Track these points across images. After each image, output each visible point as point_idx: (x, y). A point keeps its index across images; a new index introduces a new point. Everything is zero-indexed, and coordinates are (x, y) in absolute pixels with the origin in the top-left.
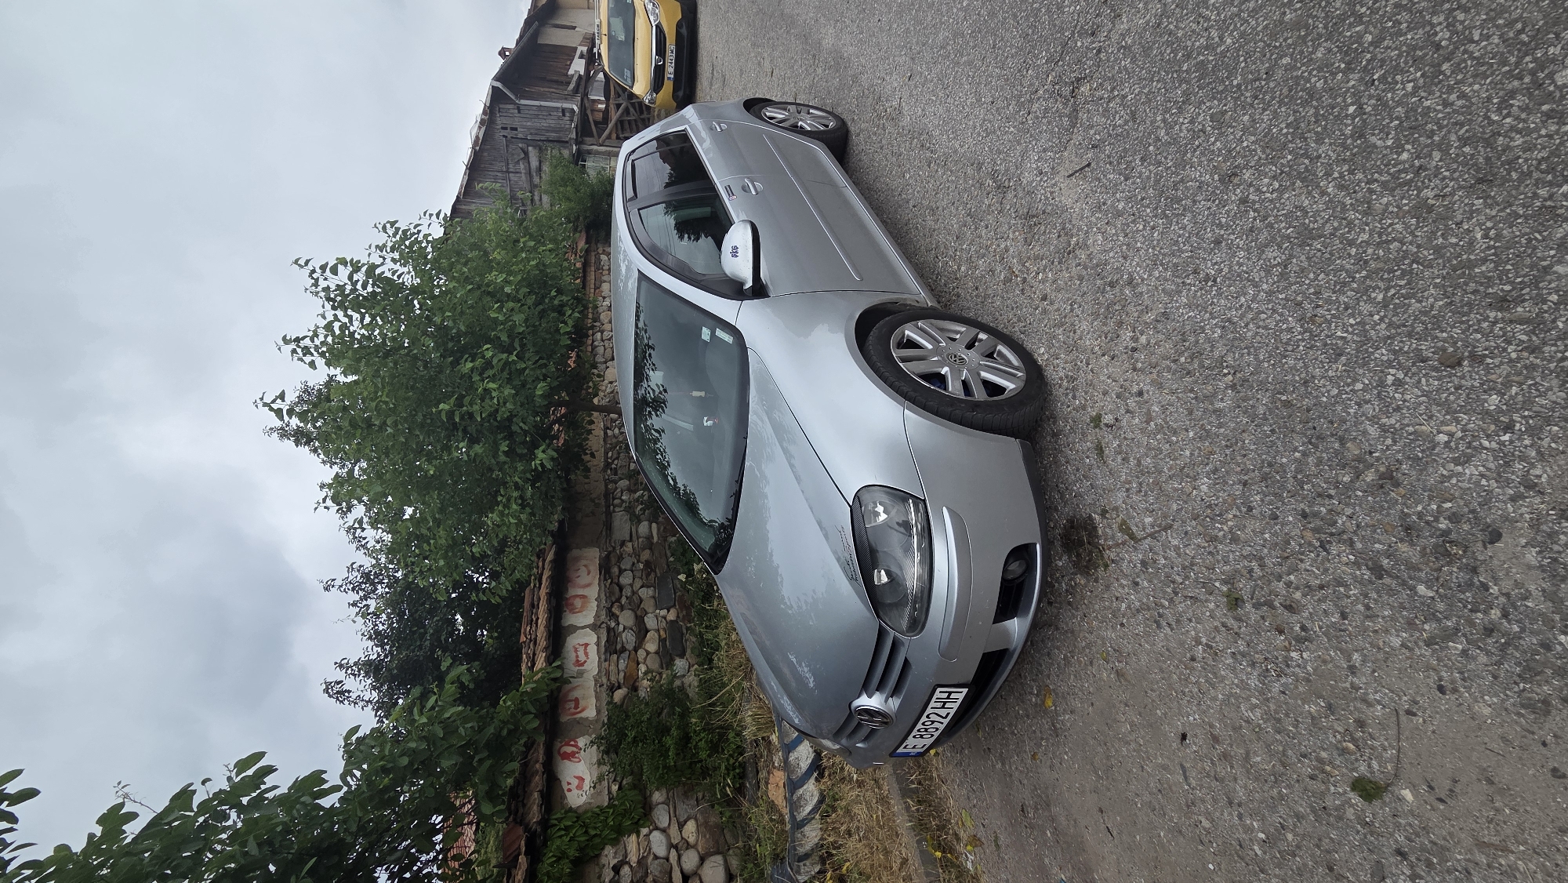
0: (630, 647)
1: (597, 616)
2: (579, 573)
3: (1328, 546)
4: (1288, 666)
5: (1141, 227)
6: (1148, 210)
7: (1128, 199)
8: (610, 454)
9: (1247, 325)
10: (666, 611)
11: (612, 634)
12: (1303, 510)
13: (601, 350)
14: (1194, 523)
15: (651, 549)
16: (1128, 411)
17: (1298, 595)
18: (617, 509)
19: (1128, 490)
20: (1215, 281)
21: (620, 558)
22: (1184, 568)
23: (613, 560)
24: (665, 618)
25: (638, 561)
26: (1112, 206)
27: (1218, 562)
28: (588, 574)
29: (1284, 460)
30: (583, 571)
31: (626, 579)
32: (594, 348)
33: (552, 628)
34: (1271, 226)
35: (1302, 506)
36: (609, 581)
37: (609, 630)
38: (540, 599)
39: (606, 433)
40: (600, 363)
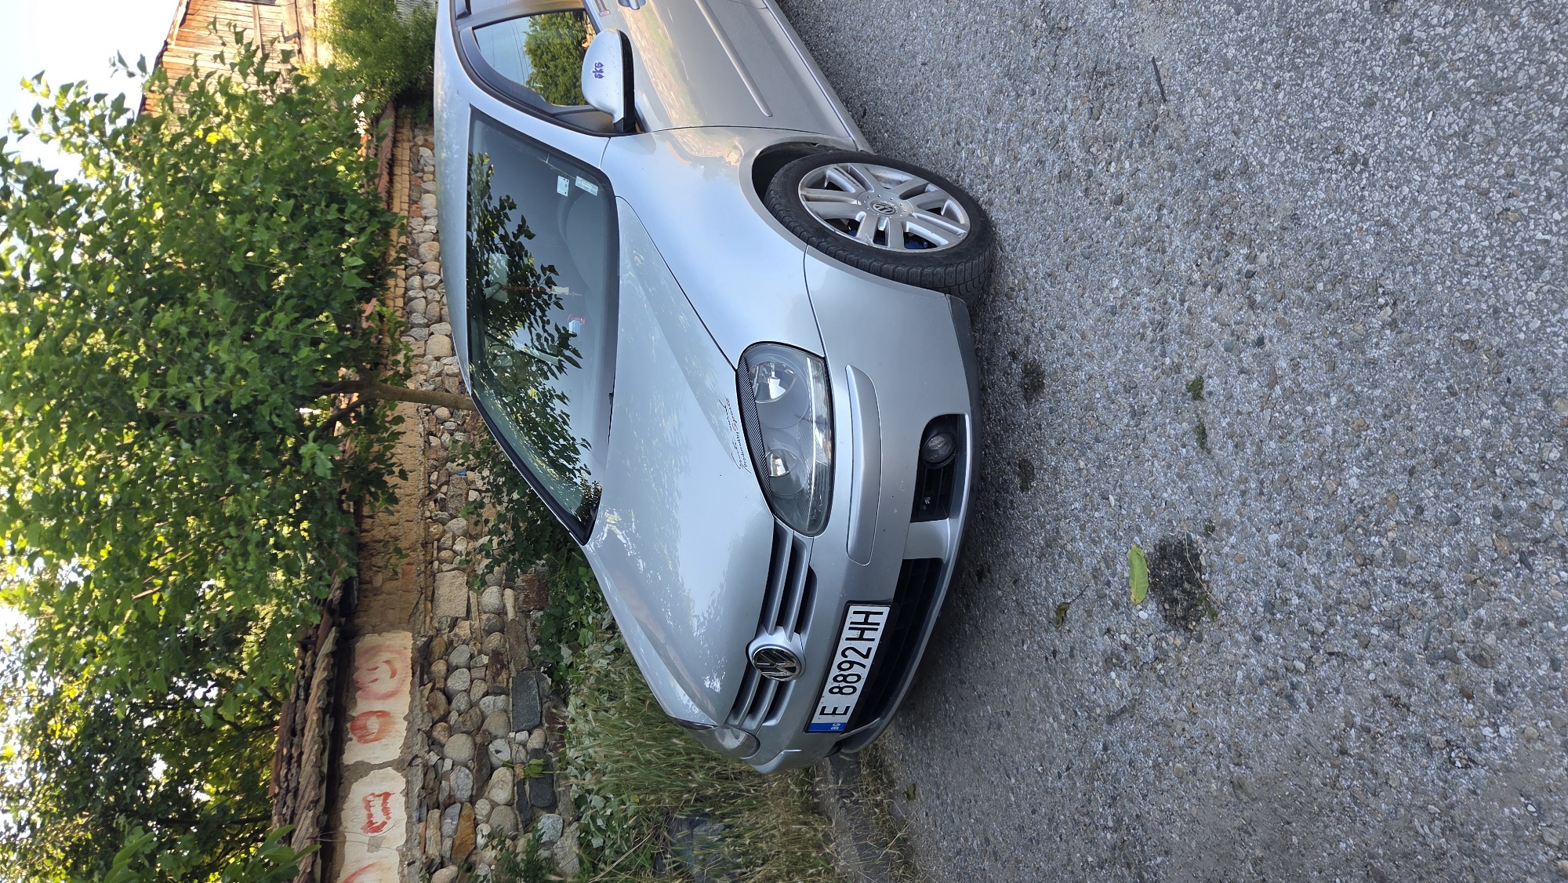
0: (464, 794)
1: (407, 746)
2: (377, 674)
3: (1530, 561)
4: (1479, 750)
5: (1259, 86)
6: (1270, 59)
7: (1242, 43)
8: (434, 477)
9: (1412, 228)
10: (525, 734)
11: (431, 775)
12: (1496, 507)
13: (420, 304)
14: (1340, 538)
15: (502, 631)
16: (1242, 371)
17: (1490, 639)
18: (446, 567)
19: (1243, 493)
20: (1365, 163)
21: (450, 646)
22: (1327, 609)
23: (437, 651)
24: (524, 745)
25: (480, 652)
26: (1218, 52)
27: (1376, 595)
28: (393, 675)
29: (1467, 432)
30: (383, 671)
31: (458, 682)
32: (408, 300)
33: (325, 769)
34: (1443, 76)
35: (1494, 501)
36: (429, 686)
37: (427, 768)
38: (305, 720)
39: (428, 442)
40: (419, 326)
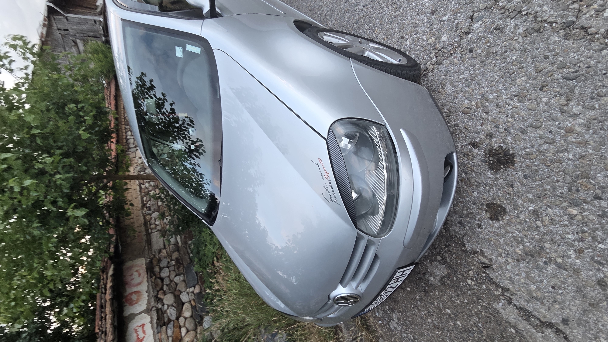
0: (173, 318)
1: (148, 303)
2: (133, 277)
10: (193, 288)
11: (160, 313)
15: (178, 251)
18: (153, 231)
21: (160, 260)
23: (155, 263)
24: (193, 292)
25: (172, 260)
28: (140, 275)
30: (136, 275)
31: (165, 274)
36: (154, 277)
37: (158, 310)
38: (106, 302)
40: (132, 148)
